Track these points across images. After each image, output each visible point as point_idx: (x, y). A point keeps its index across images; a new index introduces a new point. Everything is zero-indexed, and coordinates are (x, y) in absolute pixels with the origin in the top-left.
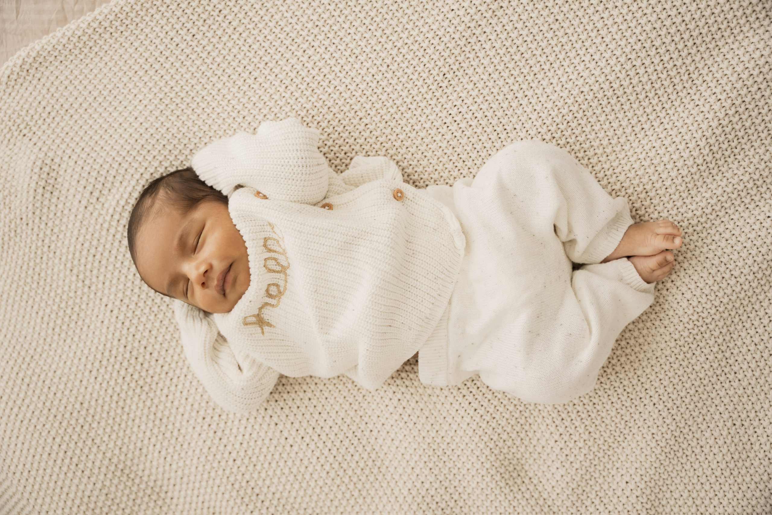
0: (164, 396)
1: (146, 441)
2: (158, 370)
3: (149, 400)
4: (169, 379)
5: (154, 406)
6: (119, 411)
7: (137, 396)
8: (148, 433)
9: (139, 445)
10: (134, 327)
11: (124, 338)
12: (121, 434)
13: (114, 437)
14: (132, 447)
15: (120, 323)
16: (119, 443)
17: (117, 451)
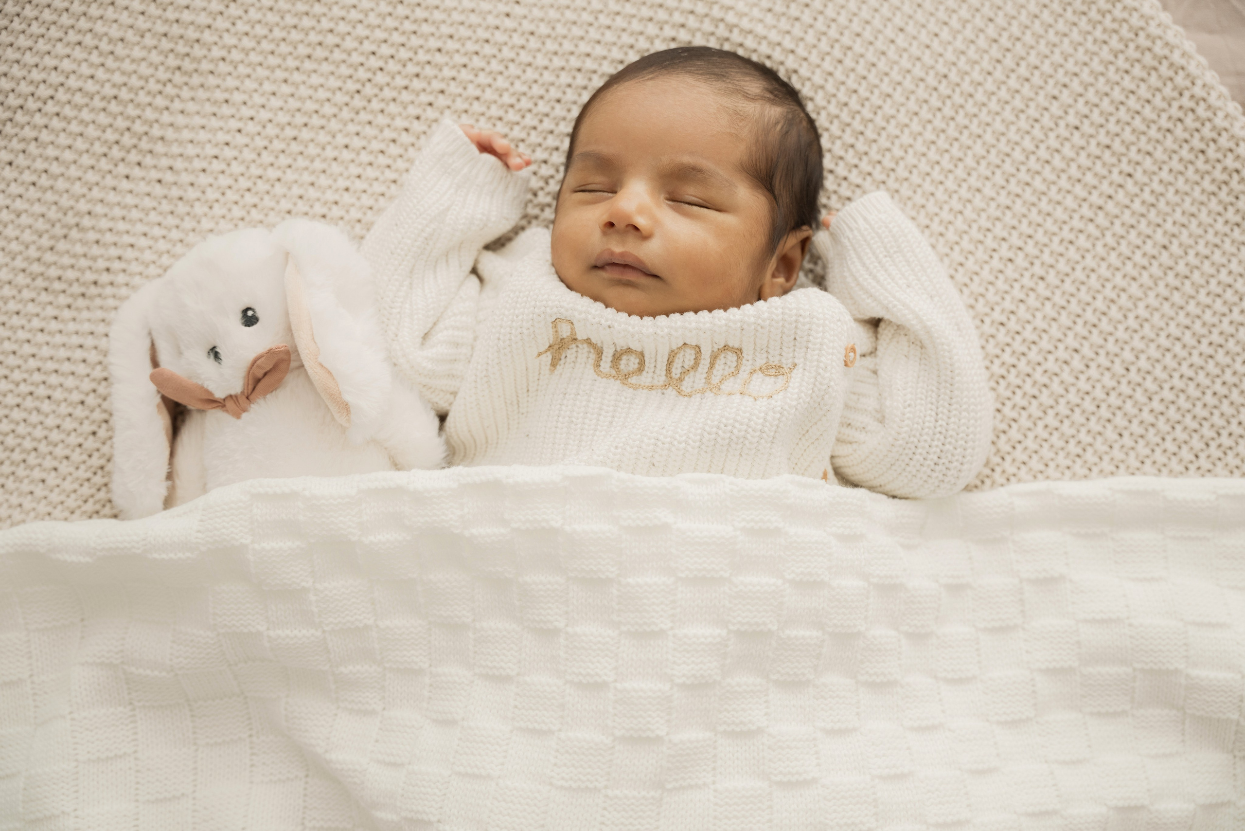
0: (346, 141)
1: (246, 112)
2: (400, 123)
3: (335, 110)
4: (382, 146)
5: (323, 122)
6: (303, 50)
7: (339, 83)
8: (264, 115)
9: (238, 97)
10: (483, 64)
11: (457, 46)
12: (254, 58)
13: (247, 43)
14: (231, 82)
15: (487, 35)
16: (236, 55)
17: (217, 52)
